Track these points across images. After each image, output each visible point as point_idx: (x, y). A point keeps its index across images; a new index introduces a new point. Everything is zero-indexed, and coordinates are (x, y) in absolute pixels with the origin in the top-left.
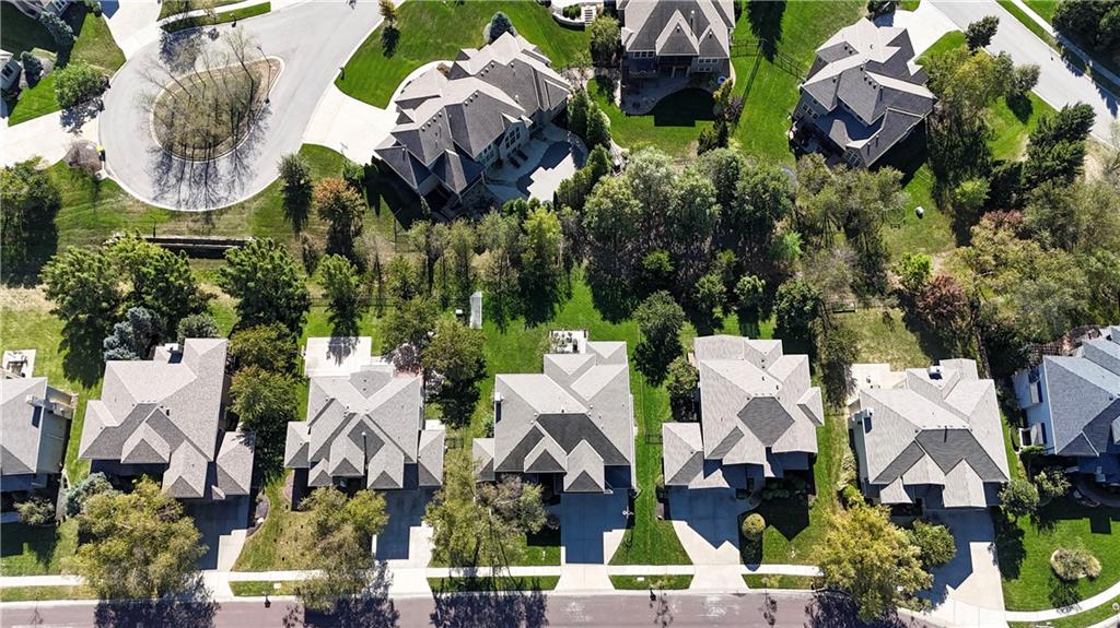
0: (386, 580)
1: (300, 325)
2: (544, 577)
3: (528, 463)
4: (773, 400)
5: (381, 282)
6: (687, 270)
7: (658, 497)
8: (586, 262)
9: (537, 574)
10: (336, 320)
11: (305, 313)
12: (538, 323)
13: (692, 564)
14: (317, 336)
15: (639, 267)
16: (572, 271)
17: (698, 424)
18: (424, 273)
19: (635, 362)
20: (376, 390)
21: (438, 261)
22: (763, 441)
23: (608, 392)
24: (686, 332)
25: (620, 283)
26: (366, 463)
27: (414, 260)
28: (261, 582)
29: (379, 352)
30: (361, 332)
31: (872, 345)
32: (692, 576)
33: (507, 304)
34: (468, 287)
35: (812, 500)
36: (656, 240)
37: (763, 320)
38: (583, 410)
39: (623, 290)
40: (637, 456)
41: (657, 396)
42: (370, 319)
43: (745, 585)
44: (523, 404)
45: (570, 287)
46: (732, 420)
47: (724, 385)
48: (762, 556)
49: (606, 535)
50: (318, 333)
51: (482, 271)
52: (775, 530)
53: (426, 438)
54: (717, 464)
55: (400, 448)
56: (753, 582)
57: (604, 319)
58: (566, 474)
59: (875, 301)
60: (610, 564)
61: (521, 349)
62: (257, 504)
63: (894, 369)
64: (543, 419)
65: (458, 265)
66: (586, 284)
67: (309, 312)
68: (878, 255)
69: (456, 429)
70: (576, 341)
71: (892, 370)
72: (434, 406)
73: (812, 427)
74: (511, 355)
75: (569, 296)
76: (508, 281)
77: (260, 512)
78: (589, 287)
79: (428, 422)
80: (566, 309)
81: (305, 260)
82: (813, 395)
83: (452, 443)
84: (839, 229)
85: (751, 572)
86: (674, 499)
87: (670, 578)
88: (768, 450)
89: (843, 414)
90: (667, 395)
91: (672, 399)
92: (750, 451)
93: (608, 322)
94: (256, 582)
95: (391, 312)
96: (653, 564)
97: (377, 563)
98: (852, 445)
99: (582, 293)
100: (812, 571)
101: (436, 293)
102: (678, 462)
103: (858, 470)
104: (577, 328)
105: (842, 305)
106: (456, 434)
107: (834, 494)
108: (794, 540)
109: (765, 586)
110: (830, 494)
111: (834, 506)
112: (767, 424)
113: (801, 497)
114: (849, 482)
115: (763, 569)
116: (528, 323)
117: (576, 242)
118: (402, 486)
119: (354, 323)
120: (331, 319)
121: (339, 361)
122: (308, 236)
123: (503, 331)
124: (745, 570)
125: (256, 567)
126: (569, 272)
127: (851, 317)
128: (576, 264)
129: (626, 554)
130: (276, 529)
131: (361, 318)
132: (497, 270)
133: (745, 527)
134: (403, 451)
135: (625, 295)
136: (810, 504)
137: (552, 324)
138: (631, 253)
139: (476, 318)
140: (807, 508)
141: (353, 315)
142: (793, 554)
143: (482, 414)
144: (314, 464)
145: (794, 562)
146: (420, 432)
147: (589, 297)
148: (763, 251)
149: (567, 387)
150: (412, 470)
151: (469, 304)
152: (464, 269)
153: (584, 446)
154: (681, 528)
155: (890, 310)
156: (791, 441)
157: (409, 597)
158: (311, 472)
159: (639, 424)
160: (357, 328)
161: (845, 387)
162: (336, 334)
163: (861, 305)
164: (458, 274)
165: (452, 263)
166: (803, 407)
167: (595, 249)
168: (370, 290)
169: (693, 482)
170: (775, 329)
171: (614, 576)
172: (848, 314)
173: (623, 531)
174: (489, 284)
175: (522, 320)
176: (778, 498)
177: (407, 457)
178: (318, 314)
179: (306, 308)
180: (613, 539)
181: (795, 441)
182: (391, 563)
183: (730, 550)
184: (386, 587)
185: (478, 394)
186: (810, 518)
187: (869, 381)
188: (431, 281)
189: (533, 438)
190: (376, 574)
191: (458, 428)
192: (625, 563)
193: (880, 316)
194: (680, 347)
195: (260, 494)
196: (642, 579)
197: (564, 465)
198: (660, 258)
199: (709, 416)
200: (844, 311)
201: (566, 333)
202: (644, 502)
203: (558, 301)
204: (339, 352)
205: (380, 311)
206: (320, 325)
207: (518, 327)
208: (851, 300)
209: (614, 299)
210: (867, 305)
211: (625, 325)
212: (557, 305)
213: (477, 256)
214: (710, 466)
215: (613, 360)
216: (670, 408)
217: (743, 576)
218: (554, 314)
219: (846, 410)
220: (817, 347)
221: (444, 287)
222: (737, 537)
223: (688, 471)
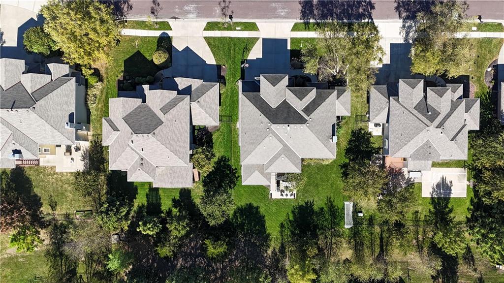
0: (404, 31)
1: (472, 207)
2: (301, 31)
3: (313, 94)
4: (136, 132)
5: (417, 239)
6: (196, 245)
7: (225, 80)
8: (270, 252)
9: (306, 32)
10: (447, 210)
11: (469, 216)
12: (304, 205)
13: (205, 38)
14: (460, 198)
15: (231, 245)
16: (279, 245)
17: (194, 124)
18: (387, 245)
19: (237, 175)
20: (422, 147)
21: (376, 254)
22: (147, 106)
23: (256, 142)
24: (198, 194)
25: (245, 235)
26: (425, 97)
27: (396, 254)
28: (485, 31)
29: (416, 185)
30: (429, 201)
31: (66, 186)
32: (205, 30)
33: (326, 220)
34: (355, 234)
35: (120, 76)
36: (217, 268)
37: (143, 205)
38: (274, 127)
39: (243, 229)
40: (238, 96)
41: (222, 150)
42: (424, 210)
43: (171, 24)
44: (317, 134)
45: (281, 232)
46: (167, 120)
47: (171, 145)
48: (158, 42)
49: (261, 56)
50: (459, 200)
51: (344, 245)
52: (148, 58)
53: (382, 118)
54: (180, 92)
55: (402, 106)
56: (166, 26)
57: (258, 208)
58: (287, 87)
59: (61, 220)
60: (258, 39)
61: (317, 186)
62: (493, 79)
63: (53, 168)
64: (302, 121)
65: (362, 250)
66: (269, 234)
67: (467, 217)
68: (55, 256)
69: (361, 129)
70: (278, 190)
71: (55, 167)
72: (376, 146)
73: (112, 116)
74: (323, 181)
75: (282, 226)
76: (326, 238)
77: (490, 75)
78: (268, 232)
79: (381, 134)
80: (285, 215)
81: (472, 257)
82: (109, 139)
83: (364, 118)
84: (81, 276)
85: (166, 31)
86: (214, 75)
87: (219, 29)
88: (144, 101)
89: (93, 135)
90: (215, 151)
91: (212, 147)
92: (156, 98)
93: (255, 205)
94: (488, 31)
95: (409, 215)
96: (230, 38)
97: (411, 42)
98: (89, 113)
99: (273, 228)
100: (127, 32)
101: (377, 229)
102: (209, 97)
103: (87, 94)
104: (278, 201)
105: (85, 216)
106: (361, 125)
107: (105, 81)
108: (135, 51)
109: (157, 23)
110: (108, 81)
111: (106, 73)
112: (142, 117)
113: (127, 78)
114: (93, 86)
115: (157, 33)
116: (312, 205)
117: (277, 267)
118: (400, 80)
119: (435, 207)
120: (451, 211)
121: (443, 180)
122: (473, 273)
123: (329, 199)
124: (170, 33)
125: (490, 40)
126: (282, 244)
127: (79, 207)
128: (277, 250)
129: (248, 44)
130: (478, 64)
131: (430, 211)
132: (334, 246)
133: (167, 56)
134: (400, 104)
135: (241, 226)
136: (122, 74)
137: (296, 204)
138: (237, 258)
139: (349, 206)
140: (125, 71)
141: (436, 213)
142: (137, 42)
143: (345, 132)
144: (460, 98)
145: (136, 38)
146: (388, 121)
147: (268, 224)
148: (138, 259)
149: (285, 146)
150: (393, 92)
151: (354, 220)
152: (358, 248)
153: (274, 104)
154: (210, 59)
155: (51, 212)
156: (127, 106)
157: (389, 20)
158: (462, 94)
159: (236, 130)
160: (432, 204)
161: (90, 155)
162: (447, 199)
163: (71, 217)
164: (362, 244)
165: (367, 252)
166: (116, 129)
167: (263, 262)
168: (424, 233)
169: (200, 84)
170: (136, 198)
171: (255, 30)
172: (82, 209)
173: (248, 59)
174: (339, 236)
175: (316, 208)
176: (143, 77)
177: (398, 101)
178: (460, 215)
179: (468, 220)
180: (256, 53)
181: (124, 106)
182: (402, 41)
183: (179, 45)
184: (404, 26)
185: (346, 153)
186: (123, 65)
187: (72, 159)
188: (381, 239)
189: (309, 109)
190: (411, 34)
191: (359, 129)
192: (248, 39)
193: (58, 208)
194: (204, 186)
195: (491, 87)
196: (237, 28)
197: (288, 92)
198: (213, 250)
199: (184, 125)
200: (84, 211)
202: (234, 76)
203: (290, 221)
204: (444, 186)
205: (416, 217)
206: (458, 206)
207: (319, 203)
208: (78, 218)
209: (250, 223)
210: (67, 216)
211: (242, 203)
212: (291, 218)
213: (348, 257)
214: (187, 91)
215: (252, 168)
216: (214, 141)
217: (171, 29)
218: (293, 212)
219: (90, 138)
220: (107, 185)
221: (372, 234)
222: (173, 53)
223: (202, 92)
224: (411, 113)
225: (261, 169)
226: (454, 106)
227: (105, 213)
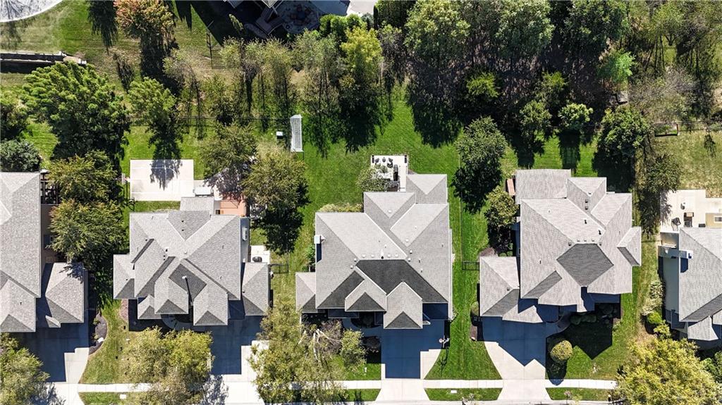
0: (222, 391)
1: (122, 146)
2: (366, 390)
3: (349, 303)
4: (595, 247)
5: (199, 100)
6: (511, 89)
7: (472, 320)
8: (407, 80)
9: (359, 388)
10: (157, 142)
11: (125, 133)
12: (359, 147)
13: (501, 379)
14: (140, 158)
15: (461, 89)
16: (393, 90)
17: (515, 258)
18: (242, 91)
19: (454, 187)
20: (194, 230)
21: (256, 78)
22: (580, 282)
23: (429, 233)
24: (508, 161)
25: (442, 103)
26: (190, 300)
27: (229, 79)
28: (108, 393)
29: (202, 175)
30: (183, 154)
31: (691, 171)
32: (501, 390)
33: (328, 126)
34: (287, 107)
35: (617, 323)
36: (480, 56)
37: (585, 144)
38: (402, 256)
39: (445, 112)
40: (454, 298)
41: (475, 222)
42: (190, 141)
43: (548, 397)
44: (341, 247)
45: (391, 108)
46: (552, 264)
47: (546, 229)
48: (566, 371)
49: (422, 353)
50: (140, 157)
51: (302, 90)
52: (579, 350)
53: (252, 269)
54: (535, 302)
55: (222, 287)
56: (555, 394)
57: (425, 142)
58: (386, 312)
59: (698, 122)
60: (427, 378)
61: (342, 174)
62: (95, 326)
63: (710, 195)
64: (363, 265)
65: (276, 83)
66: (408, 105)
67: (129, 131)
68: (706, 72)
69: (280, 254)
70: (396, 168)
71: (707, 197)
72: (259, 231)
73: (629, 267)
74: (333, 180)
75: (390, 117)
76: (328, 101)
77: (99, 333)
78: (410, 108)
79: (253, 247)
80: (387, 132)
81: (121, 76)
82: (632, 236)
83: (277, 270)
84: (670, 45)
85: (554, 386)
86: (486, 327)
87: (480, 391)
88: (584, 290)
89: (654, 241)
90: (485, 222)
91: (489, 226)
92: (567, 294)
93: (428, 146)
94: (103, 393)
95: (211, 133)
96: (466, 379)
97: (212, 377)
98: (661, 272)
99: (403, 113)
100: (608, 385)
101: (256, 113)
102: (493, 296)
103: (664, 298)
104: (396, 152)
105: (665, 129)
106: (281, 260)
107: (638, 317)
108: (597, 359)
109: (567, 398)
110: (633, 316)
111: (636, 328)
112: (586, 268)
113: (607, 322)
114: (655, 309)
115: (566, 383)
116: (349, 146)
117: (397, 60)
118: (227, 324)
119: (175, 145)
120: (152, 140)
121: (164, 184)
122: (119, 52)
123: (324, 155)
124: (549, 384)
125: (101, 381)
126: (389, 91)
127: (673, 141)
128: (397, 82)
129: (441, 370)
130: (116, 348)
131: (181, 139)
132: (317, 89)
133: (553, 353)
134: (226, 290)
135: (447, 116)
136: (615, 326)
137: (372, 147)
138: (454, 71)
139: (296, 145)
140: (611, 330)
141: (173, 136)
142: (595, 370)
143: (303, 249)
144: (141, 299)
145: (595, 377)
146: (243, 265)
147: (410, 119)
148: (591, 68)
149: (387, 230)
150: (236, 306)
151: (289, 125)
152: (283, 87)
153: (403, 288)
154: (492, 348)
155: (712, 134)
156: (608, 282)
158: (139, 306)
159: (456, 250)
160: (179, 150)
161: (659, 214)
162: (158, 156)
163: (684, 127)
164: (277, 92)
165: (270, 81)
166: (624, 251)
167: (417, 66)
168: (189, 109)
169: (507, 314)
170: (595, 153)
171: (431, 389)
172: (669, 138)
173: (439, 350)
174: (309, 103)
175: (343, 143)
176: (586, 322)
177: (230, 295)
178: (139, 135)
179: (127, 127)
180: (429, 358)
181: (612, 283)
182: (226, 377)
183: (536, 367)
184: (223, 398)
185: (301, 220)
186: (613, 340)
187: (683, 208)
188: (250, 100)
189: (354, 281)
190: (212, 387)
191: (283, 253)
192: (440, 378)
193: (702, 140)
194: (500, 172)
195: (98, 316)
196: (455, 392)
197: (384, 305)
198: (485, 83)
199: (528, 257)
200: (666, 135)
201: (387, 157)
202: (459, 326)
203: (379, 124)
204: (162, 175)
205: (201, 131)
206: (142, 147)
207: (339, 150)
208: (675, 125)
209: (435, 121)
210: (690, 128)
211: (446, 149)
212: (377, 128)
213: (296, 73)
214: (524, 304)
215: (432, 198)
216: (487, 235)
217: (547, 389)
218: (375, 136)
219: (658, 237)
220: (635, 172)
221: (264, 107)
222: (544, 356)
223: (504, 304)
224: (210, 278)
225: (420, 197)
226: (150, 288)
227: (637, 133)
